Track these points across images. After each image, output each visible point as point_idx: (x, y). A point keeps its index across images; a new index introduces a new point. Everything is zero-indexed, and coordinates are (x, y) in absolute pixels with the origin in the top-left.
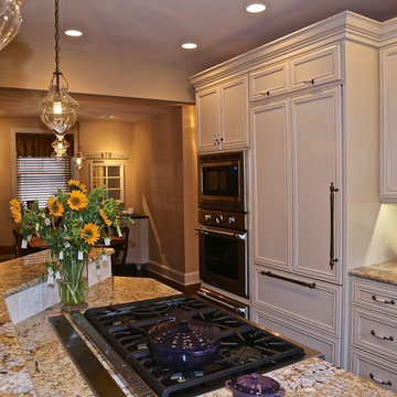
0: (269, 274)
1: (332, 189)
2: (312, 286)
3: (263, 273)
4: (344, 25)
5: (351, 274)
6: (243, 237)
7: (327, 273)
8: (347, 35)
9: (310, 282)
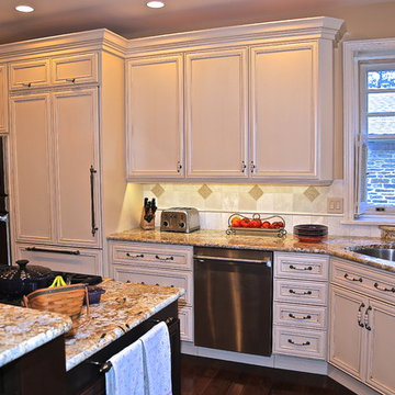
0: (34, 250)
1: (92, 171)
2: (77, 253)
3: (29, 249)
4: (102, 39)
5: (109, 239)
6: (4, 218)
7: (89, 240)
8: (104, 47)
9: (74, 250)
